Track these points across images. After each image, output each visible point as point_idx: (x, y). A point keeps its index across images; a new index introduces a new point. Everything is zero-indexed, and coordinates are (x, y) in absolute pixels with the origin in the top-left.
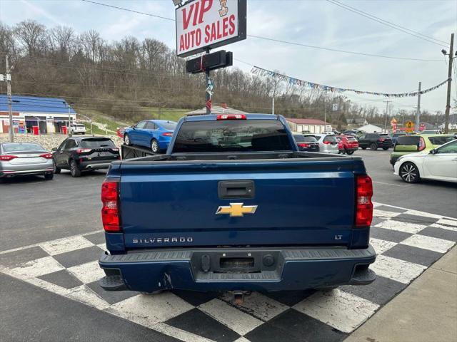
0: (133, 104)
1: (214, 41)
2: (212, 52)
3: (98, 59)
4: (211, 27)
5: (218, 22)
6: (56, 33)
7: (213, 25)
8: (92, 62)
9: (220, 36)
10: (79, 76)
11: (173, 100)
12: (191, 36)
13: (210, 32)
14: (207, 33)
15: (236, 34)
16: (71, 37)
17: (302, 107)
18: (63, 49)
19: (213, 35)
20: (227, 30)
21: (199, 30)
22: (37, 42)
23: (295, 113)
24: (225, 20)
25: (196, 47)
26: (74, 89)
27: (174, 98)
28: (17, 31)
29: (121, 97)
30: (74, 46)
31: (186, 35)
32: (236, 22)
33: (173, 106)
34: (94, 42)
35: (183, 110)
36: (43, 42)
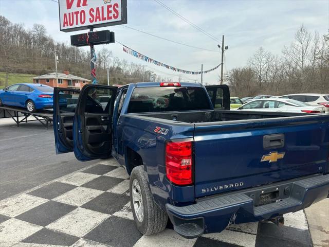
1: (98, 22)
2: (95, 30)
4: (95, 10)
5: (103, 8)
7: (98, 9)
9: (104, 19)
12: (75, 16)
13: (94, 14)
14: (91, 15)
15: (119, 19)
19: (98, 17)
20: (111, 15)
21: (83, 11)
24: (109, 7)
25: (80, 25)
27: (18, 65)
31: (69, 14)
32: (119, 9)
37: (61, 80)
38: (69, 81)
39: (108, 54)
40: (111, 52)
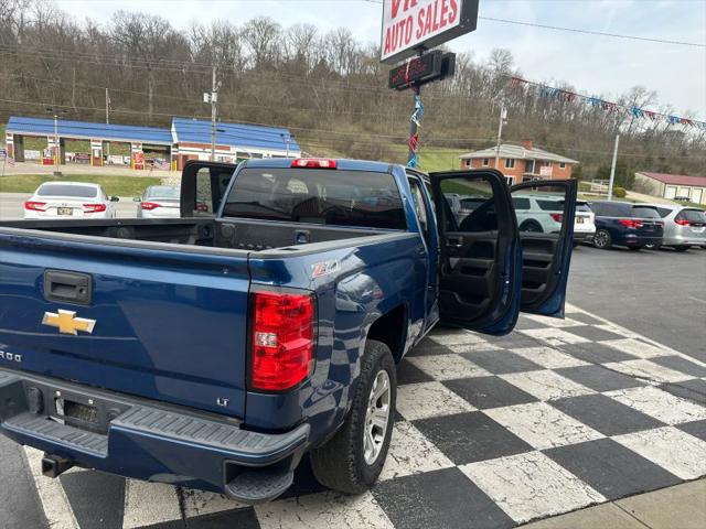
0: (381, 140)
1: (428, 36)
3: (343, 72)
4: (426, 12)
6: (293, 34)
7: (430, 7)
8: (336, 76)
9: (435, 28)
10: (314, 97)
11: (445, 135)
12: (400, 29)
13: (424, 19)
14: (420, 23)
15: (457, 21)
16: (312, 40)
17: (684, 154)
18: (300, 57)
19: (428, 26)
20: (446, 16)
21: (410, 18)
22: (268, 48)
23: (666, 163)
26: (305, 115)
28: (244, 34)
29: (367, 129)
30: (316, 53)
31: (394, 27)
33: (442, 145)
34: (344, 45)
35: (456, 150)
36: (275, 47)
37: (513, 160)
38: (527, 163)
39: (646, 98)
40: (654, 94)
